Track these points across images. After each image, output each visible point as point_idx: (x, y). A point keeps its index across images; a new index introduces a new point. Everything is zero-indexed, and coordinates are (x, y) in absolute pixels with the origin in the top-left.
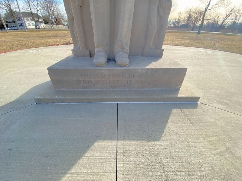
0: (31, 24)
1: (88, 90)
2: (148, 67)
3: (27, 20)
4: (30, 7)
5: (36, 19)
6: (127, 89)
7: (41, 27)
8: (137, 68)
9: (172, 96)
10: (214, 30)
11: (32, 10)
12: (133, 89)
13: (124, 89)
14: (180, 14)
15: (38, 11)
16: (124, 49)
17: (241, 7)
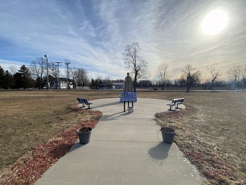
0: (64, 86)
3: (62, 83)
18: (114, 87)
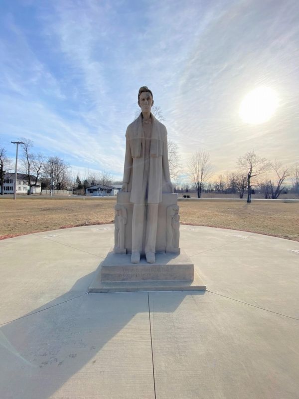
0: (22, 188)
1: (125, 281)
2: (168, 264)
3: (19, 183)
4: (29, 170)
5: (33, 183)
6: (155, 281)
7: (34, 192)
8: (161, 264)
9: (186, 285)
10: (271, 195)
11: (31, 173)
12: (160, 281)
13: (152, 281)
14: (221, 177)
15: (38, 175)
16: (151, 250)
17: (298, 167)
18: (116, 192)
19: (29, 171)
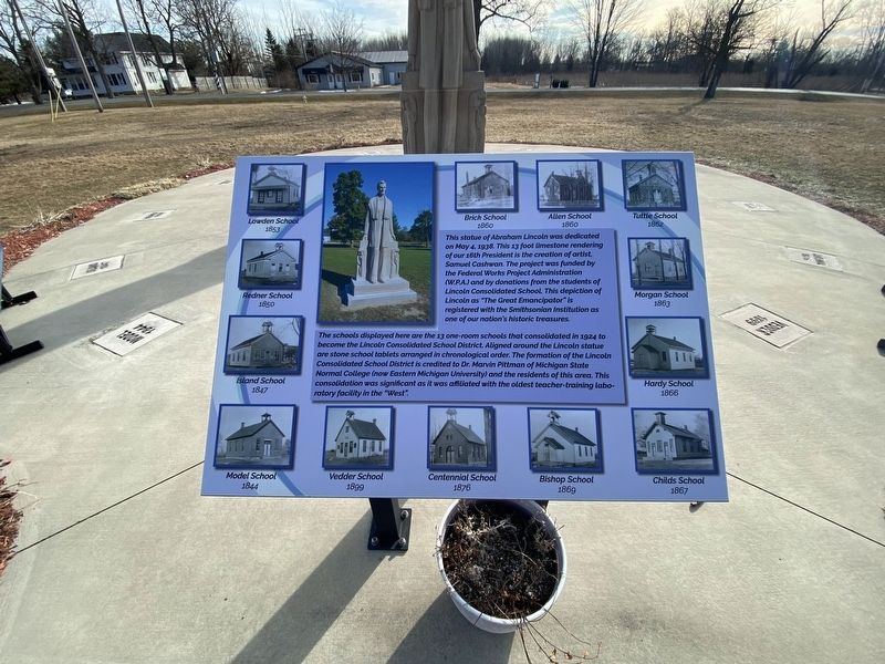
4: (143, 17)
15: (171, 31)
18: (374, 75)
19: (146, 23)
